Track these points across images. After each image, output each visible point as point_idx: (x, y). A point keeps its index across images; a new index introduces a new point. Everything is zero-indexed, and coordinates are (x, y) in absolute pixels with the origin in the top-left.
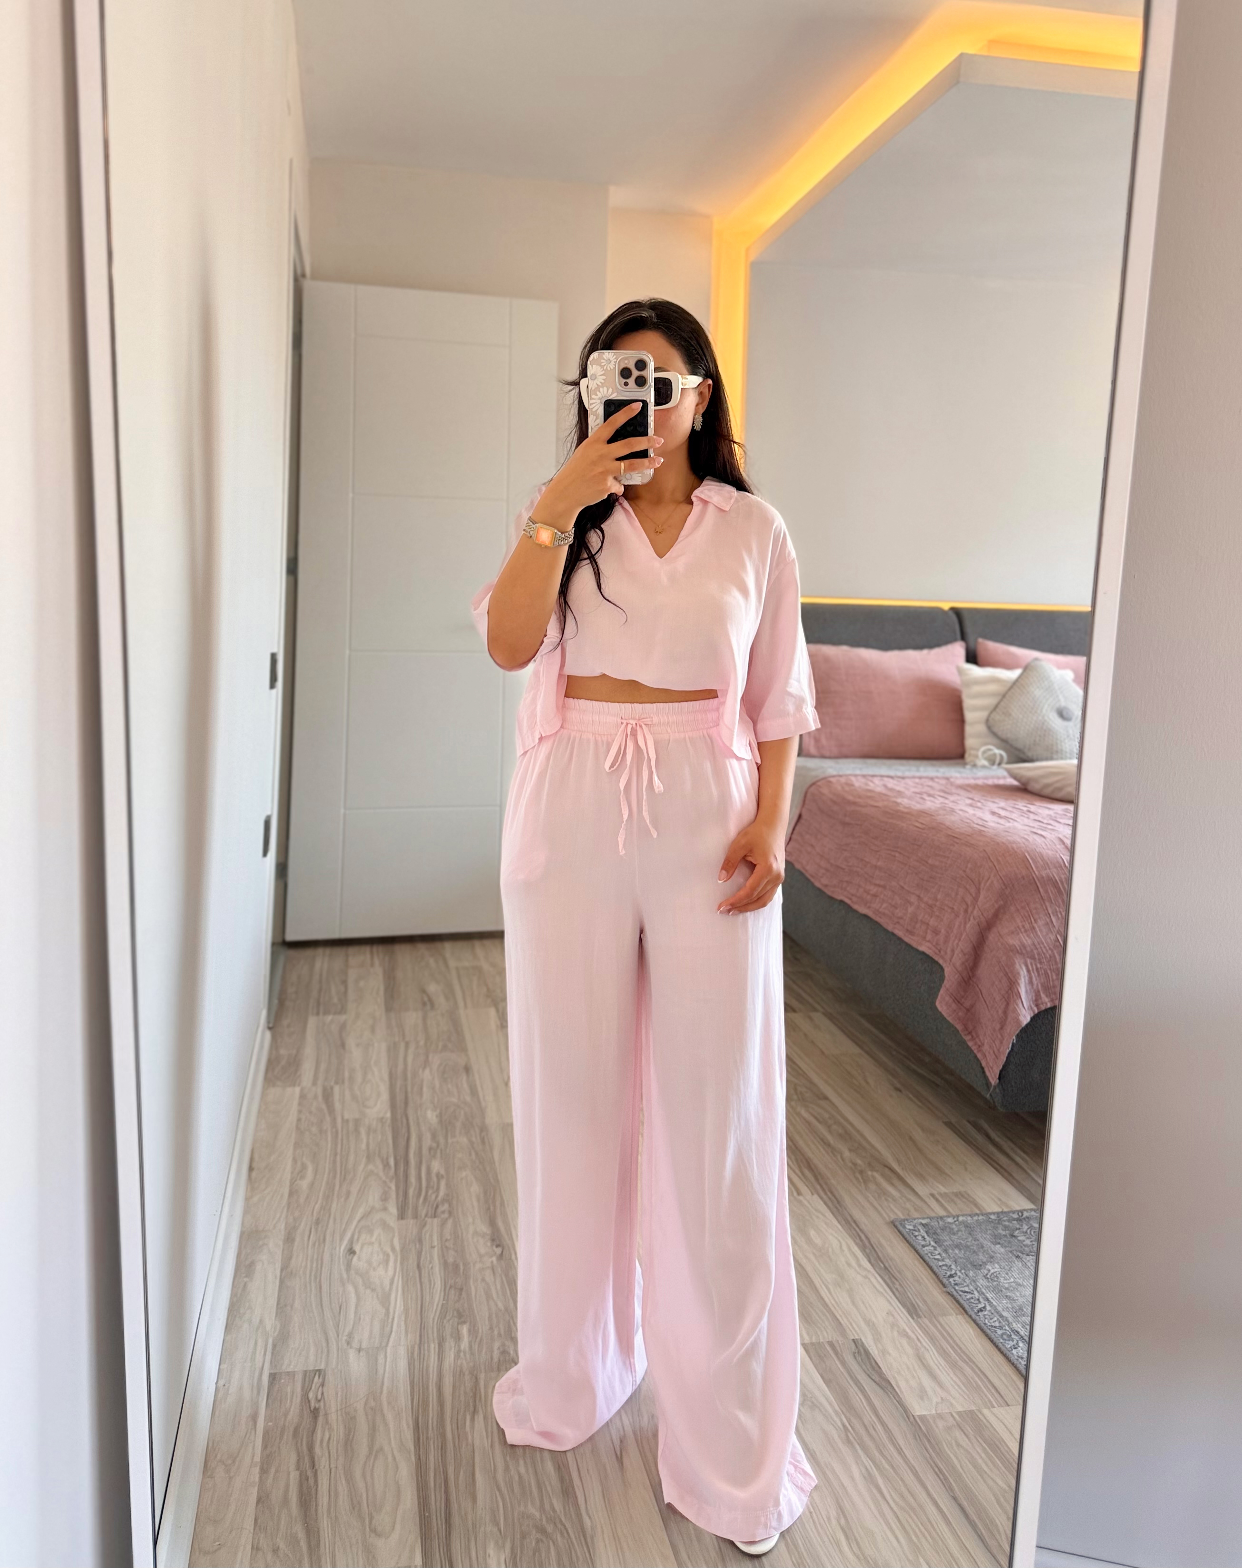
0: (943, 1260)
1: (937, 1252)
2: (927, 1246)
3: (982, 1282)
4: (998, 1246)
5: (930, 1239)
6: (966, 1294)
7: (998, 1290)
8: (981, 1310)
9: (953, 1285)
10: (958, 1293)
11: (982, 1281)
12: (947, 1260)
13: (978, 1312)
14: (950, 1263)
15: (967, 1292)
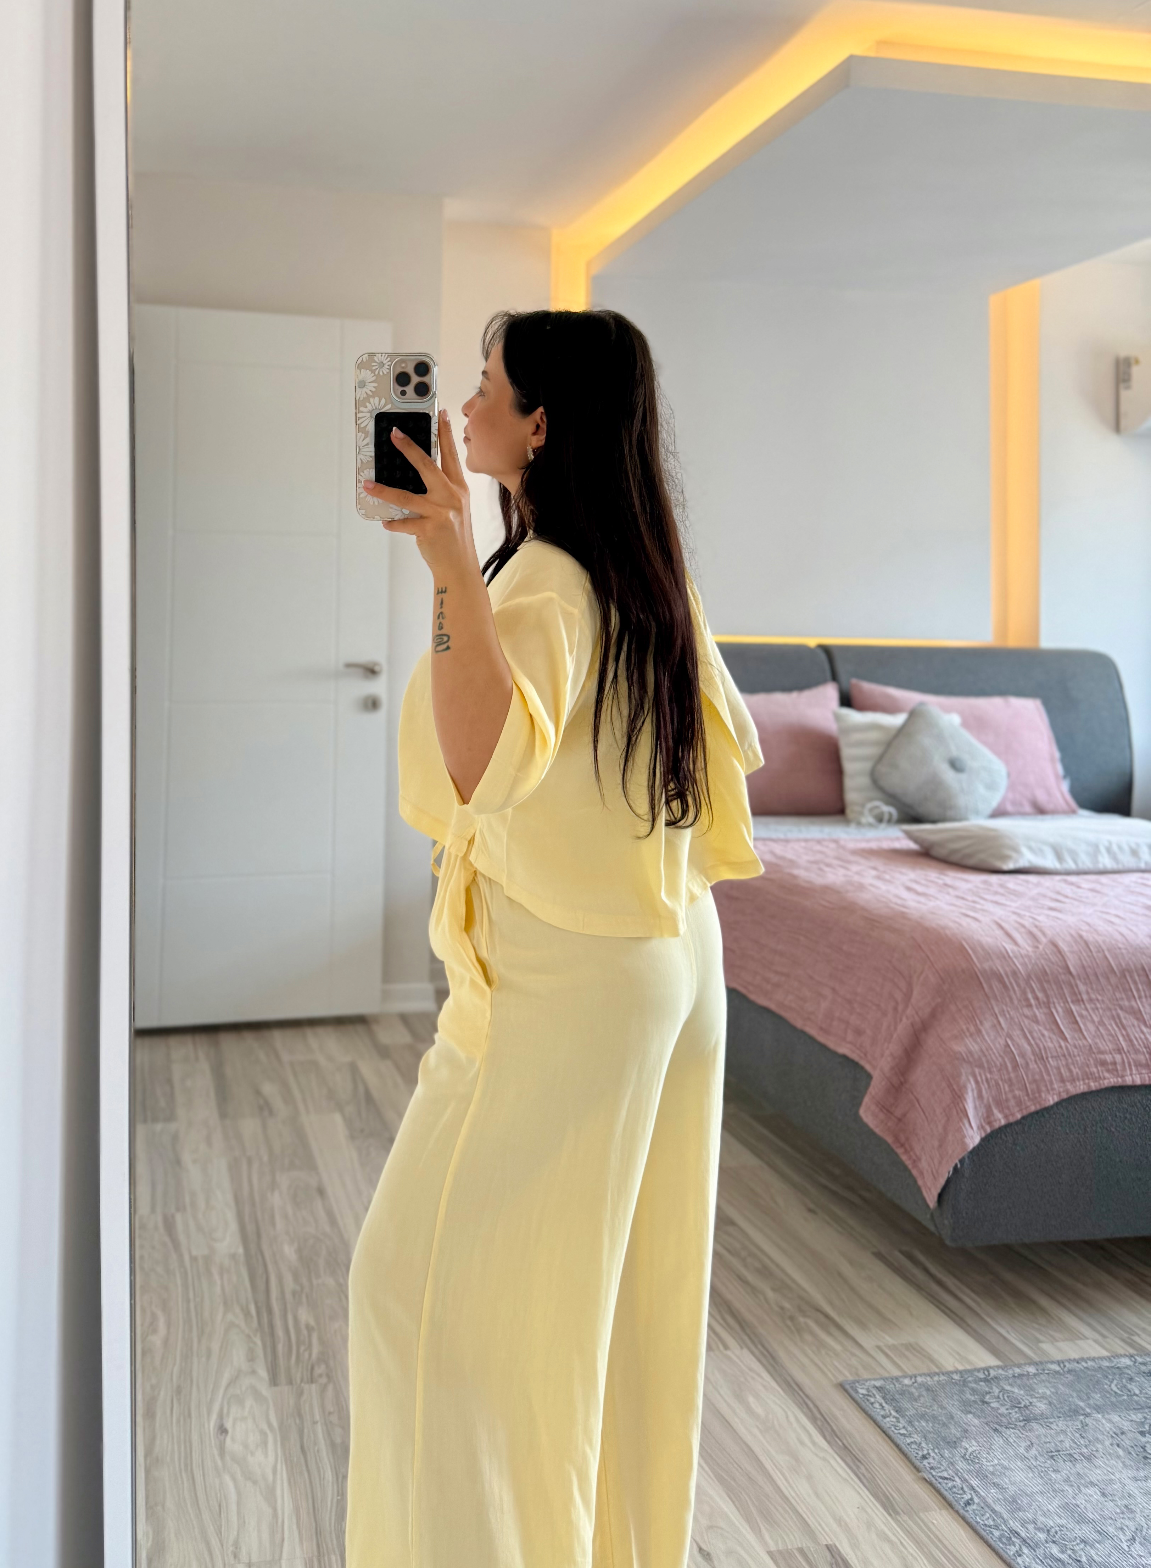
0: (910, 1436)
1: (901, 1426)
2: (888, 1417)
3: (961, 1465)
4: (970, 1416)
5: (891, 1408)
6: (946, 1481)
7: (981, 1474)
8: (968, 1503)
9: (928, 1469)
10: (936, 1480)
11: (959, 1462)
12: (916, 1436)
13: (966, 1506)
14: (919, 1439)
15: (946, 1478)
